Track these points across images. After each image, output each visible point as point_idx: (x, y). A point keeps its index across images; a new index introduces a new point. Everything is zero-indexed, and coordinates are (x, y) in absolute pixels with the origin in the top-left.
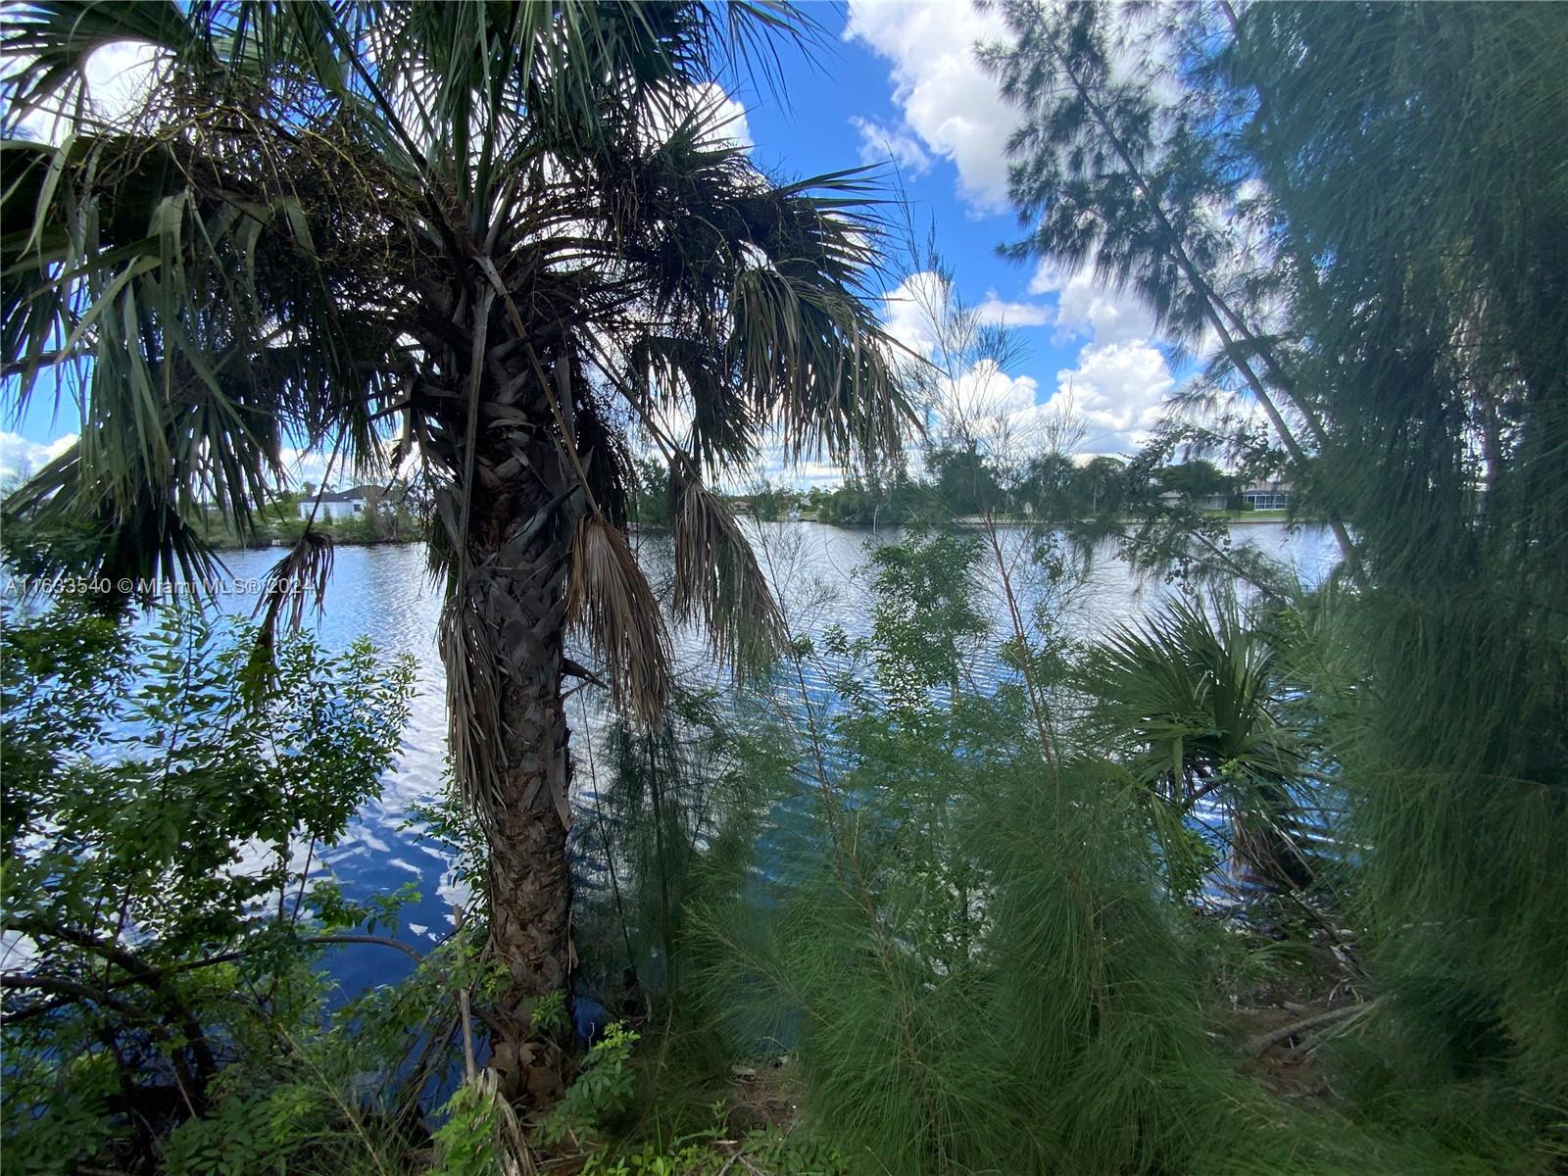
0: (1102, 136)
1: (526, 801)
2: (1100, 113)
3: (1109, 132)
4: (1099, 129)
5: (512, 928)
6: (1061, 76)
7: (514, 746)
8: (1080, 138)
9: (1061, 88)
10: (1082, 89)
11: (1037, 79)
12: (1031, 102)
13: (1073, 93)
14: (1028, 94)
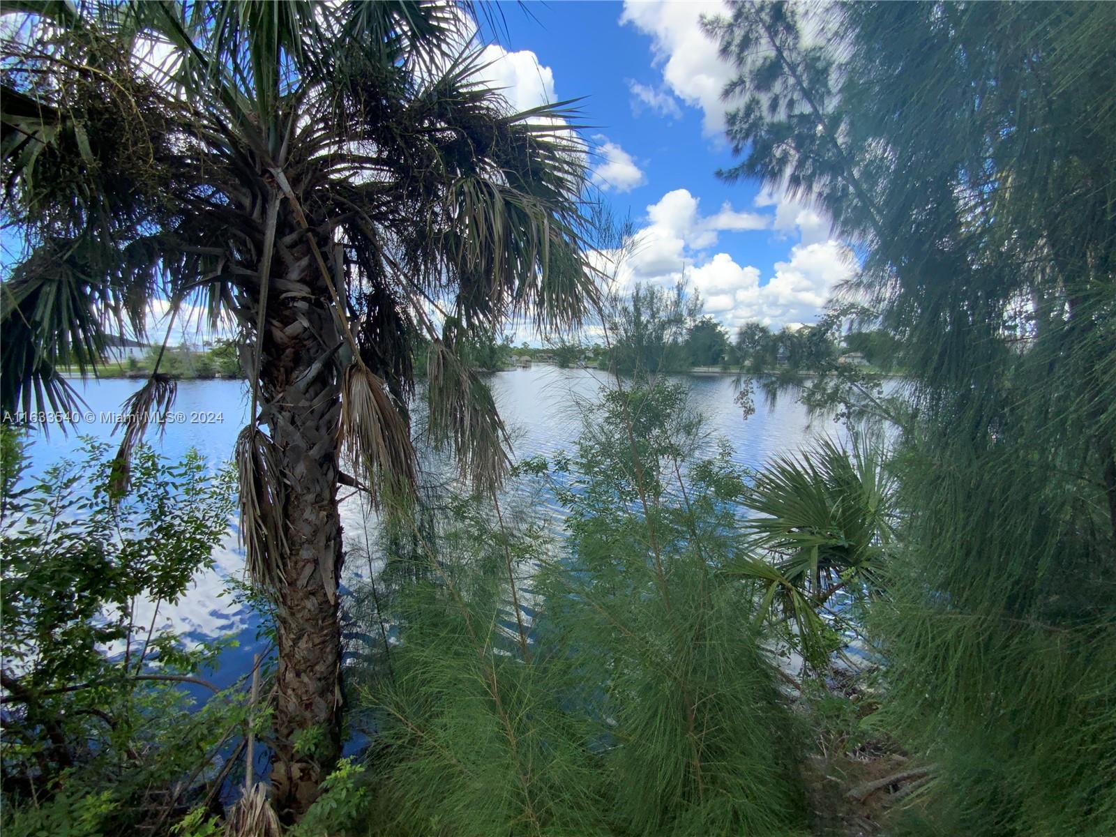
0: (794, 86)
1: (302, 582)
2: (793, 68)
3: (799, 82)
4: (791, 81)
5: (290, 676)
6: (764, 41)
7: (295, 538)
8: (777, 87)
9: (764, 50)
10: (779, 51)
11: (746, 43)
12: (741, 60)
13: (772, 54)
14: (739, 54)
